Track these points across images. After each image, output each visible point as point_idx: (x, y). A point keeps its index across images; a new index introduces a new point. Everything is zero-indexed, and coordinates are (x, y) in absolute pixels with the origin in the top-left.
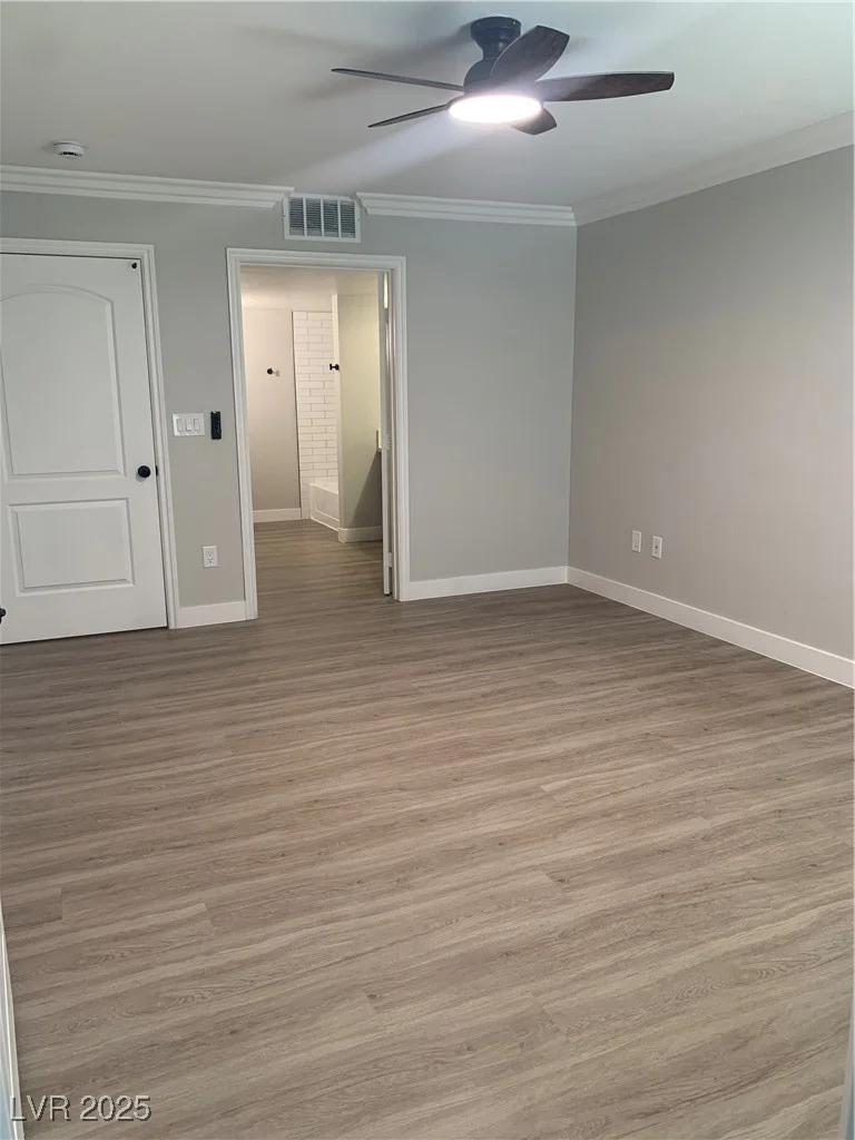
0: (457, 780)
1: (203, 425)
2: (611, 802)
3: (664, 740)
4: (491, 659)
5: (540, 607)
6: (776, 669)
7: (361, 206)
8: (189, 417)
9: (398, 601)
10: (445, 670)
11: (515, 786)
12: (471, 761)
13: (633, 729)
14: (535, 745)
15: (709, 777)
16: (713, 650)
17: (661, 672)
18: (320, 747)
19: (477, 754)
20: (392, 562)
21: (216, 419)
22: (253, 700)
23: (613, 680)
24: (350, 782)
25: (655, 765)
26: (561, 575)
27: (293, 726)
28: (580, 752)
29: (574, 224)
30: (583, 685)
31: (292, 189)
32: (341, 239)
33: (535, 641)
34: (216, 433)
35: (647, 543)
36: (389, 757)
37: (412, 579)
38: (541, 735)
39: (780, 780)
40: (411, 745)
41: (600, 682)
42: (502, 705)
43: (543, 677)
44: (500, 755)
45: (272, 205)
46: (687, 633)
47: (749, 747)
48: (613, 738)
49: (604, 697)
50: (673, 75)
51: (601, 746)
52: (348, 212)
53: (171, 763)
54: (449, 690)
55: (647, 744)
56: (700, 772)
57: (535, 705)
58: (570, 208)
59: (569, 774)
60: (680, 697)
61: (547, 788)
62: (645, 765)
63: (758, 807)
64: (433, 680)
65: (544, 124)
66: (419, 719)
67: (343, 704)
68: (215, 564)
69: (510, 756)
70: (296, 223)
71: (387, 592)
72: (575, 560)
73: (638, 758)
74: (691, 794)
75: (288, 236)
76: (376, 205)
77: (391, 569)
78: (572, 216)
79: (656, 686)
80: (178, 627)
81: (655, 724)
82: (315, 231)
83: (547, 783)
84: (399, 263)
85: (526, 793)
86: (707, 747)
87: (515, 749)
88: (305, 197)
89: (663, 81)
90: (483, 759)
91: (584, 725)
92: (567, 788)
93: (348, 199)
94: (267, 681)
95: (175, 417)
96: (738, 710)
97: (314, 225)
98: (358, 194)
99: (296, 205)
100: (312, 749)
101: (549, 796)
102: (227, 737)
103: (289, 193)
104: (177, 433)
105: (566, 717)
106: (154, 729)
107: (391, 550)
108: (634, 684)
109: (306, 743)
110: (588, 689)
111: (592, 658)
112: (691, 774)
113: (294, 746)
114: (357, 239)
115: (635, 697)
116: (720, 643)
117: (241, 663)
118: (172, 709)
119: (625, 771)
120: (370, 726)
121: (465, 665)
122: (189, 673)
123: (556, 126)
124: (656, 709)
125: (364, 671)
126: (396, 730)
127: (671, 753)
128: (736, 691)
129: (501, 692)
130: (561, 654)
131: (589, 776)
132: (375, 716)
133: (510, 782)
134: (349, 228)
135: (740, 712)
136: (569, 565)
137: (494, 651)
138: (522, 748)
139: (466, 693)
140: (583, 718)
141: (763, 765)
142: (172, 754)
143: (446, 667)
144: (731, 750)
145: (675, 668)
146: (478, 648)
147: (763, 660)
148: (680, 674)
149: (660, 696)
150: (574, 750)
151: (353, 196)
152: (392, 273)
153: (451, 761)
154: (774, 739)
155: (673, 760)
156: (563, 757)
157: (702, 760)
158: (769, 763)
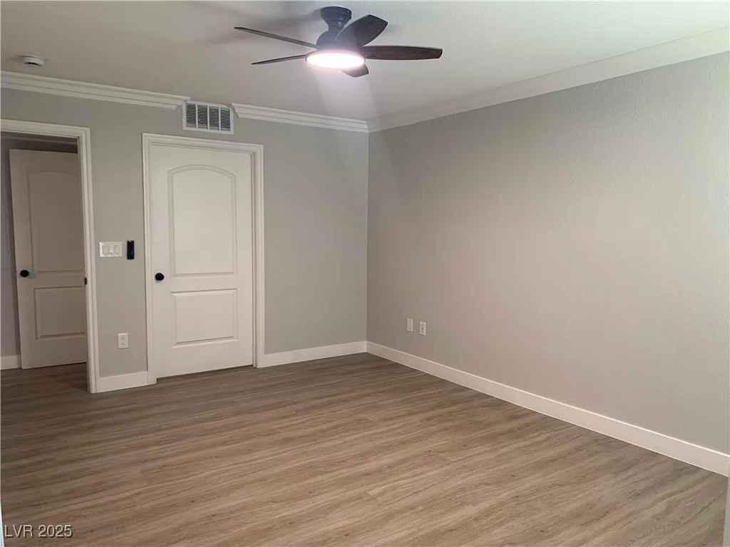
0: (310, 493)
1: (121, 250)
2: (415, 499)
3: (441, 454)
4: (324, 405)
5: (353, 368)
6: (499, 404)
7: (234, 112)
8: (112, 244)
9: (256, 368)
10: (294, 415)
11: (351, 493)
12: (320, 478)
13: (420, 448)
14: (361, 463)
15: (471, 478)
16: (461, 393)
17: (433, 409)
18: (211, 475)
19: (322, 473)
21: (131, 246)
22: (159, 443)
23: (404, 416)
24: (237, 499)
25: (436, 471)
26: (362, 347)
27: (191, 461)
28: (390, 467)
29: (367, 131)
30: (386, 420)
31: (189, 98)
32: (220, 131)
33: (352, 391)
34: (130, 255)
35: (417, 325)
36: (263, 479)
37: (267, 352)
38: (363, 456)
39: (512, 477)
40: (276, 470)
41: (396, 418)
42: (336, 437)
43: (359, 416)
44: (340, 472)
45: (175, 107)
46: (443, 382)
47: (491, 456)
48: (407, 455)
49: (400, 428)
50: (442, 50)
51: (403, 461)
52: (226, 115)
53: (100, 494)
54: (299, 428)
55: (430, 458)
56: (466, 474)
57: (357, 436)
58: (365, 122)
59: (384, 482)
60: (445, 425)
61: (372, 493)
62: (432, 472)
63: (504, 495)
64: (286, 422)
65: (364, 71)
66: (281, 451)
67: (225, 443)
68: (127, 346)
69: (345, 472)
70: (191, 120)
72: (370, 338)
73: (426, 468)
74: (463, 490)
75: (185, 128)
76: (243, 111)
78: (366, 126)
79: (429, 419)
80: (98, 392)
81: (436, 443)
82: (203, 126)
83: (372, 489)
84: (259, 149)
85: (358, 498)
86: (467, 458)
87: (348, 467)
88: (197, 103)
89: (436, 53)
90: (326, 476)
91: (387, 448)
92: (384, 492)
93: (226, 107)
94: (168, 429)
95: (101, 244)
96: (481, 432)
97: (203, 122)
98: (233, 104)
99: (191, 108)
100: (206, 477)
101: (374, 498)
102: (142, 472)
103: (185, 101)
104: (102, 255)
105: (378, 443)
106: (85, 470)
108: (416, 418)
109: (202, 473)
110: (390, 422)
111: (389, 401)
112: (460, 476)
113: (194, 475)
114: (232, 132)
115: (418, 426)
116: (465, 389)
117: (148, 416)
118: (98, 453)
119: (419, 477)
120: (247, 458)
121: (308, 410)
122: (108, 425)
123: (368, 73)
124: (433, 433)
125: (237, 419)
126: (265, 460)
127: (447, 462)
128: (479, 419)
129: (334, 428)
130: (370, 400)
131: (397, 483)
132: (249, 451)
133: (346, 491)
134: (226, 125)
135: (484, 433)
136: (368, 339)
137: (325, 400)
138: (353, 466)
139: (310, 430)
140: (389, 442)
141: (502, 467)
142: (99, 488)
143: (294, 413)
144: (483, 458)
145: (440, 406)
146: (313, 398)
147: (491, 398)
148: (443, 410)
149: (433, 425)
150: (386, 465)
151: (230, 105)
152: (254, 155)
153: (306, 479)
154: (505, 450)
155: (447, 468)
156: (380, 471)
157: (465, 466)
158: (506, 465)
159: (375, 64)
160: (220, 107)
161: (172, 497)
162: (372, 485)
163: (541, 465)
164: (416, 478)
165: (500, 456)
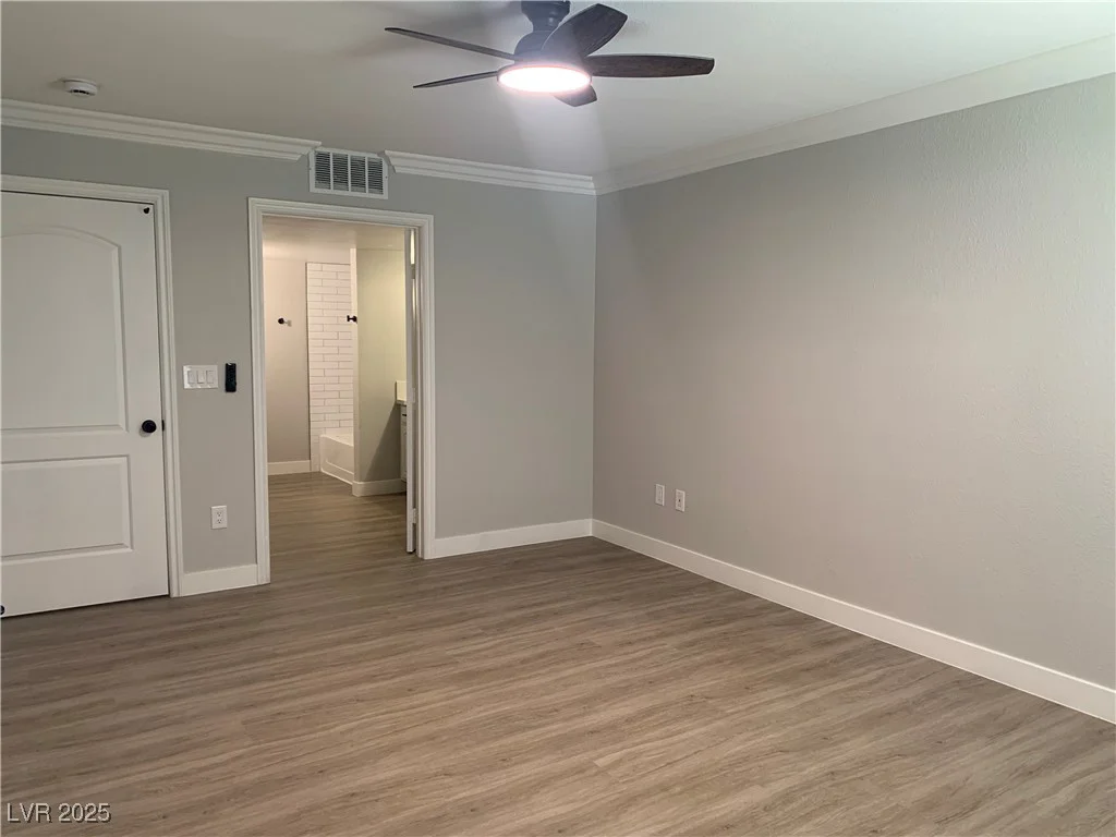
0: (504, 761)
1: (216, 378)
2: (668, 774)
3: (710, 702)
4: (525, 620)
5: (570, 562)
6: (801, 621)
7: (389, 164)
8: (202, 368)
9: (422, 559)
10: (480, 635)
11: (565, 764)
12: (519, 737)
13: (674, 692)
14: (583, 715)
15: (758, 741)
16: (742, 604)
17: (696, 627)
18: (351, 730)
19: (524, 729)
20: (417, 518)
21: (231, 371)
22: (271, 677)
23: (650, 638)
24: (389, 770)
25: (703, 729)
26: (586, 528)
27: (319, 707)
28: (629, 720)
29: (594, 193)
30: (622, 645)
31: (320, 143)
32: (367, 194)
33: (568, 598)
34: (230, 386)
35: (671, 497)
36: (431, 738)
37: (438, 535)
38: (588, 703)
39: (825, 739)
40: (452, 723)
41: (640, 640)
42: (545, 671)
43: (580, 638)
45: (297, 157)
46: (712, 585)
47: (791, 705)
48: (658, 702)
49: (646, 657)
50: (713, 61)
51: (650, 712)
52: (376, 169)
53: (179, 758)
54: (486, 657)
55: (693, 707)
56: (752, 734)
57: (577, 670)
58: (591, 178)
59: (619, 746)
60: (719, 654)
61: (600, 762)
62: (695, 731)
63: (812, 770)
64: (468, 647)
65: (589, 97)
66: (459, 692)
67: (371, 678)
68: (224, 524)
69: (556, 728)
70: (322, 177)
71: (410, 549)
72: (598, 513)
73: (687, 724)
74: (746, 760)
75: (313, 189)
76: (403, 163)
77: (415, 526)
78: (592, 185)
79: (692, 644)
80: (182, 595)
81: (702, 683)
82: (343, 186)
83: (601, 756)
84: (427, 222)
85: (579, 770)
86: (751, 707)
87: (566, 720)
88: (332, 151)
89: (704, 66)
90: (531, 733)
91: (624, 691)
92: (619, 762)
93: (376, 156)
94: (285, 655)
95: (186, 369)
96: (773, 666)
97: (341, 180)
98: (386, 152)
99: (322, 159)
100: (343, 733)
101: (603, 772)
102: (244, 723)
103: (314, 148)
104: (187, 386)
105: (610, 681)
106: (156, 718)
107: (415, 506)
108: (672, 642)
109: (336, 725)
110: (629, 649)
111: (626, 615)
112: (741, 737)
113: (324, 729)
114: (385, 196)
115: (673, 656)
116: (748, 596)
117: (255, 635)
118: (178, 693)
119: (676, 738)
120: (404, 702)
121: (501, 628)
122: (196, 647)
123: (595, 99)
124: (698, 667)
125: (392, 640)
126: (433, 706)
127: (719, 715)
128: (770, 646)
129: (542, 656)
130: (597, 612)
131: (641, 746)
132: (410, 691)
133: (560, 759)
134: (377, 184)
135: (778, 668)
136: (596, 516)
137: (529, 611)
138: (570, 718)
139: (504, 660)
140: (628, 680)
141: (808, 724)
142: (180, 748)
143: (480, 631)
144: (774, 709)
145: (708, 623)
146: (510, 609)
147: (787, 613)
148: (713, 630)
149: (698, 654)
150: (623, 717)
151: (381, 153)
152: (419, 231)
153: (497, 737)
154: (811, 696)
155: (720, 723)
156: (612, 727)
157: (749, 722)
158: (812, 721)
159: (607, 85)
160: (367, 156)
161: (290, 765)
162: (601, 751)
163: (871, 722)
164: (669, 740)
165: (803, 705)
